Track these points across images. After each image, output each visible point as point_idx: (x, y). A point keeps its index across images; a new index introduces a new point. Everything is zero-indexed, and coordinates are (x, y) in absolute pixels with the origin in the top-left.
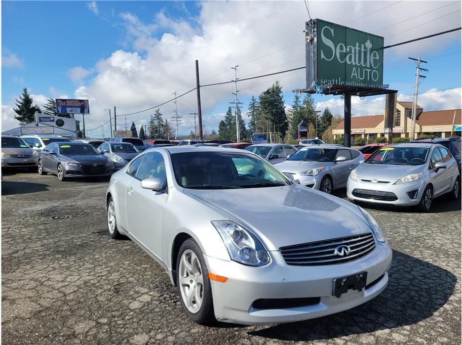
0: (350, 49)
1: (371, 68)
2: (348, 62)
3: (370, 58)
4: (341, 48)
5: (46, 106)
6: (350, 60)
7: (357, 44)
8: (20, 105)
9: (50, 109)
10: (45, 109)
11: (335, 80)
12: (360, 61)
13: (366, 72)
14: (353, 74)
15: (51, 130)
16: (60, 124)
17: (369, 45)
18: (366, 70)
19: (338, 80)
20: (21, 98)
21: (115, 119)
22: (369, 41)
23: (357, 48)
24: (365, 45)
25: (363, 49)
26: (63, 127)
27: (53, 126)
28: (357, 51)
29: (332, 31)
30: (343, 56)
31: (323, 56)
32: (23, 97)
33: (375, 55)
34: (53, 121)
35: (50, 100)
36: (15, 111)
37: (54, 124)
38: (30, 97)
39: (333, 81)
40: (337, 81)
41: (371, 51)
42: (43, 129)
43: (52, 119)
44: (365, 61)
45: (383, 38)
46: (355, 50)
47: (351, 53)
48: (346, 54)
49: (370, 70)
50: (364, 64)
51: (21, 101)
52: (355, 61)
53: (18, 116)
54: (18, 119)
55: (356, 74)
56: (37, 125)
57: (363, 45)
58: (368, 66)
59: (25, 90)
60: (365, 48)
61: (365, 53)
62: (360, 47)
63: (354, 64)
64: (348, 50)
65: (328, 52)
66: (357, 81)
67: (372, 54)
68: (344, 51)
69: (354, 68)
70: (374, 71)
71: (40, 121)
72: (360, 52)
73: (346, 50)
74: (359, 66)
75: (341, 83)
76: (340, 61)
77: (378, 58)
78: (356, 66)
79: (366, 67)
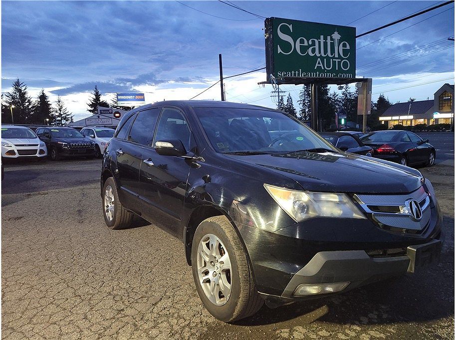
0: (314, 42)
1: (340, 57)
2: (312, 55)
3: (339, 49)
4: (302, 42)
6: (313, 51)
7: (322, 37)
8: (93, 100)
11: (295, 71)
12: (326, 52)
13: (334, 63)
14: (317, 65)
17: (336, 36)
18: (334, 60)
19: (299, 71)
22: (336, 33)
23: (322, 40)
24: (331, 37)
25: (329, 41)
26: (119, 118)
28: (322, 44)
29: (291, 27)
31: (279, 50)
33: (344, 45)
36: (88, 104)
37: (112, 115)
38: (99, 93)
39: (293, 72)
40: (297, 73)
41: (340, 41)
44: (333, 51)
45: (355, 28)
46: (319, 43)
47: (315, 46)
48: (307, 47)
49: (339, 60)
50: (332, 55)
52: (320, 52)
55: (321, 65)
56: (99, 117)
57: (329, 38)
58: (337, 56)
60: (332, 39)
61: (332, 45)
62: (325, 38)
63: (318, 55)
64: (310, 43)
65: (286, 46)
66: (323, 71)
67: (341, 45)
68: (306, 44)
69: (319, 59)
70: (344, 60)
71: (101, 113)
72: (325, 44)
73: (308, 43)
74: (325, 58)
75: (302, 75)
76: (300, 54)
77: (348, 47)
78: (321, 57)
79: (334, 58)
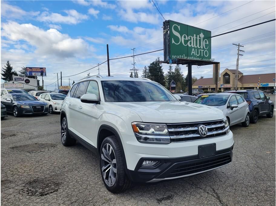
0: (190, 38)
1: (203, 49)
2: (190, 46)
3: (203, 44)
4: (185, 37)
5: (21, 71)
6: (191, 44)
7: (195, 35)
8: (5, 71)
9: (23, 73)
10: (20, 73)
11: (181, 56)
12: (196, 45)
13: (201, 51)
14: (192, 52)
15: (22, 86)
16: (27, 82)
17: (202, 35)
18: (201, 50)
20: (5, 67)
21: (61, 79)
22: (202, 33)
23: (195, 38)
24: (199, 36)
25: (198, 38)
26: (29, 84)
27: (23, 83)
28: (195, 39)
29: (179, 27)
30: (186, 42)
31: (173, 42)
32: (7, 66)
33: (206, 42)
34: (23, 80)
35: (23, 68)
36: (2, 74)
37: (24, 82)
38: (11, 66)
39: (180, 56)
40: (182, 56)
41: (204, 39)
42: (17, 85)
43: (22, 79)
44: (200, 45)
45: (211, 32)
46: (193, 38)
47: (191, 40)
48: (188, 41)
49: (203, 50)
50: (200, 47)
51: (5, 68)
52: (194, 45)
53: (3, 77)
54: (3, 79)
55: (194, 53)
56: (13, 83)
57: (198, 36)
58: (202, 48)
59: (8, 62)
60: (200, 37)
61: (200, 40)
62: (196, 37)
63: (193, 46)
64: (189, 38)
65: (177, 39)
66: (195, 56)
67: (204, 41)
68: (187, 39)
70: (206, 51)
71: (15, 80)
72: (196, 39)
73: (188, 38)
74: (196, 48)
75: (185, 58)
76: (184, 45)
77: (208, 43)
78: (194, 48)
79: (200, 49)
